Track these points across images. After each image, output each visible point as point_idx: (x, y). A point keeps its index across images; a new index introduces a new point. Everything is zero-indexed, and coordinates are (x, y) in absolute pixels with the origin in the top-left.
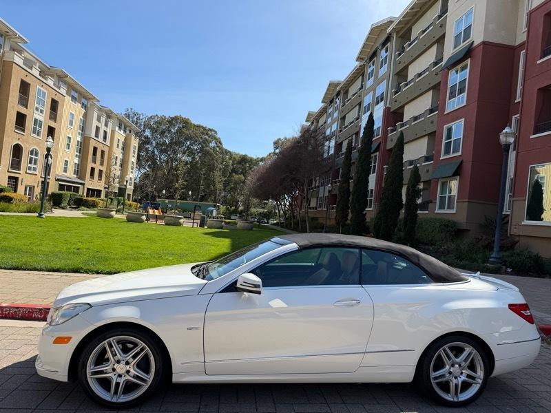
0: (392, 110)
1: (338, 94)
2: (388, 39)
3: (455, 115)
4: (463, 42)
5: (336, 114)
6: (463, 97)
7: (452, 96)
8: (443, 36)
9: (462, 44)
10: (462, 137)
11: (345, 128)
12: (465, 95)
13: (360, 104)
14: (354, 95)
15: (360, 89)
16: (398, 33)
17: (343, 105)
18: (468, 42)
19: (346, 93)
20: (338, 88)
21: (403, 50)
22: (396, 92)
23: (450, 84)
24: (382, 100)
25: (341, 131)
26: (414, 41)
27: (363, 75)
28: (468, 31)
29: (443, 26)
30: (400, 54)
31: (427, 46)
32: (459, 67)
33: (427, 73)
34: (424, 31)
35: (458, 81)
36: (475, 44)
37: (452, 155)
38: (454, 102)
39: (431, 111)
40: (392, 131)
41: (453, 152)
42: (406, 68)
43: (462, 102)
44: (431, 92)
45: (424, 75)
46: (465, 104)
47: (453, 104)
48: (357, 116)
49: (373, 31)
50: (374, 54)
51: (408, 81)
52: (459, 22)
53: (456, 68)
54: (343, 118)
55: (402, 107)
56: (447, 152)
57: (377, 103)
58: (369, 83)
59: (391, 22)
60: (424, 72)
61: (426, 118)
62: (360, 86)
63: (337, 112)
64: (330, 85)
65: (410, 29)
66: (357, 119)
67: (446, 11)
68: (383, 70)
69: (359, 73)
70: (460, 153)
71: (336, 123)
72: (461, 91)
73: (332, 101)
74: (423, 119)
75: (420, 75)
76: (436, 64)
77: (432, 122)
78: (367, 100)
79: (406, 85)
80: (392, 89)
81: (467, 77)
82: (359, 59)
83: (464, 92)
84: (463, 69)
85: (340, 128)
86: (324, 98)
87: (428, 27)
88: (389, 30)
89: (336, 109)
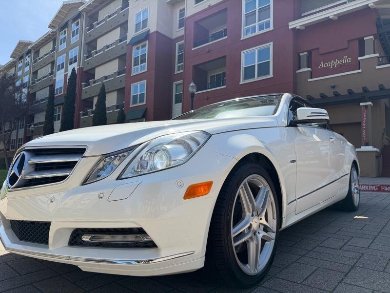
0: (85, 70)
1: (29, 52)
2: (79, 16)
3: (139, 78)
4: (142, 29)
5: (27, 69)
6: (144, 66)
7: (136, 64)
8: (126, 22)
9: (141, 30)
10: (145, 92)
11: (38, 80)
12: (146, 64)
13: (53, 63)
14: (46, 55)
15: (52, 51)
16: (87, 13)
17: (35, 62)
18: (145, 29)
19: (37, 52)
20: (29, 47)
21: (92, 27)
22: (87, 57)
23: (133, 56)
24: (75, 61)
25: (33, 83)
26: (101, 22)
27: (55, 40)
28: (145, 22)
29: (126, 15)
30: (89, 30)
31: (112, 27)
32: (140, 45)
33: (114, 46)
34: (110, 16)
35: (140, 55)
36: (151, 31)
37: (138, 104)
38: (137, 68)
39: (119, 73)
40: (86, 86)
41: (139, 103)
42: (95, 40)
43: (144, 69)
44: (117, 61)
45: (111, 48)
46: (146, 70)
47: (137, 70)
48: (49, 72)
49: (65, 6)
50: (66, 25)
51: (98, 50)
52: (138, 15)
53: (137, 46)
54: (35, 73)
55: (94, 69)
56: (135, 102)
57: (71, 63)
58: (62, 47)
59: (82, 3)
60: (111, 45)
61: (115, 78)
62: (51, 49)
63: (28, 67)
64: (20, 43)
65: (97, 13)
66: (51, 74)
67: (128, 5)
68: (75, 39)
69: (51, 38)
70: (144, 103)
71: (28, 76)
72: (143, 61)
73: (21, 58)
74: (113, 78)
75: (108, 47)
76: (121, 41)
77: (121, 81)
78: (60, 60)
79: (96, 53)
80: (83, 55)
81: (147, 52)
82: (51, 26)
83: (145, 62)
84: (143, 47)
85: (32, 80)
86: (13, 53)
87: (113, 14)
88: (80, 9)
89: (27, 64)
